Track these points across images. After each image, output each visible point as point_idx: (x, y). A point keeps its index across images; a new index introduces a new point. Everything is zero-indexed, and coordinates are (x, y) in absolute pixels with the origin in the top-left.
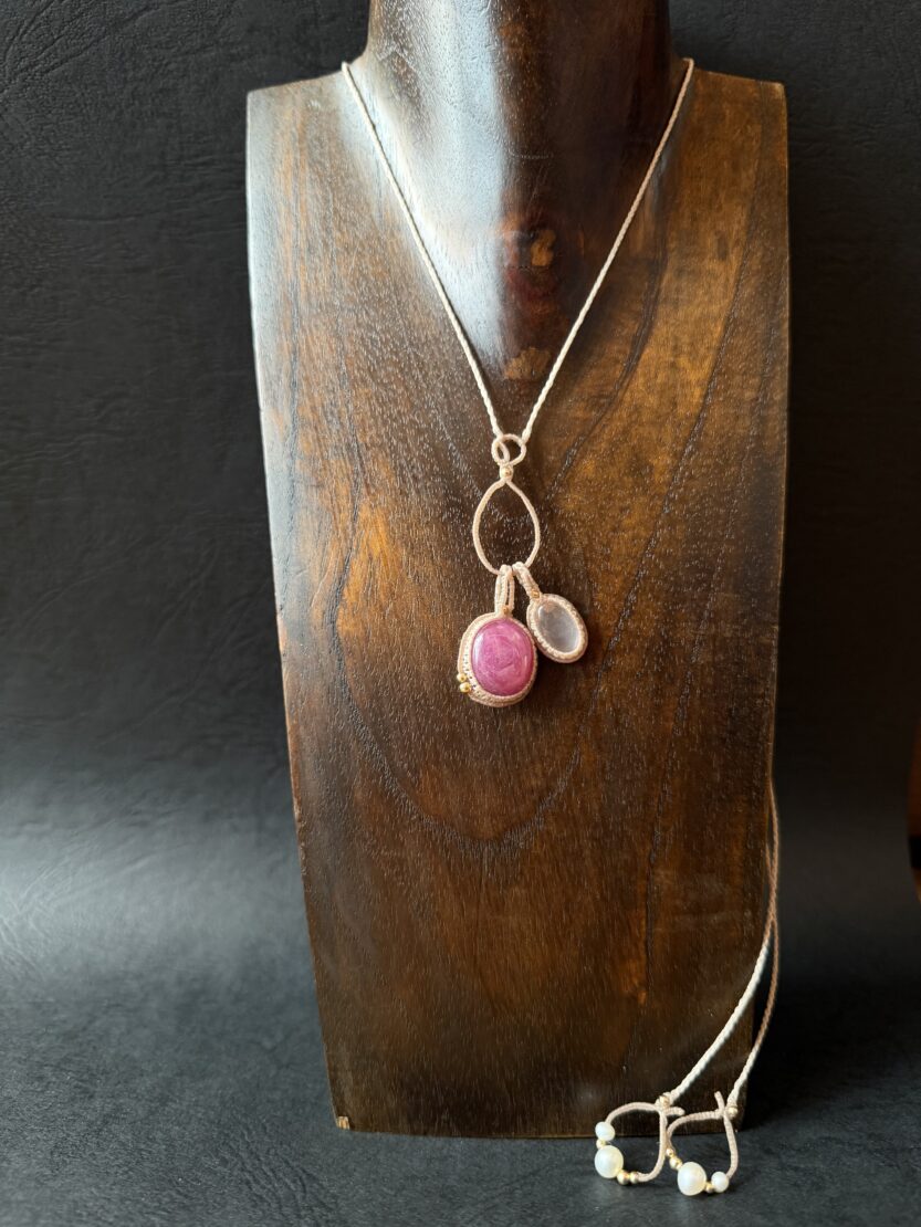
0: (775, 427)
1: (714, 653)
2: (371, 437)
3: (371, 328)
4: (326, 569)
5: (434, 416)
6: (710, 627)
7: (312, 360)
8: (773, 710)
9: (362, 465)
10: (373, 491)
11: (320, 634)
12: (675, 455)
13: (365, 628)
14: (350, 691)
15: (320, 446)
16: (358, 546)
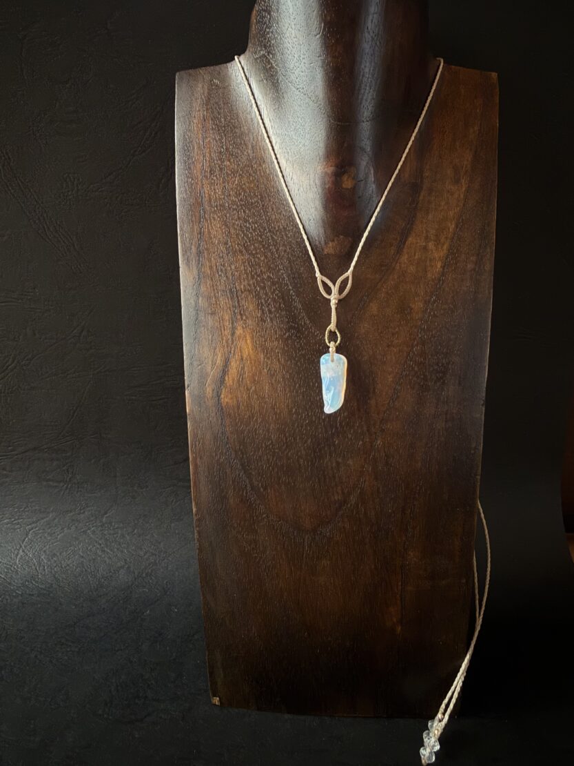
0: (486, 285)
1: (446, 422)
2: (244, 286)
3: (246, 221)
4: (215, 363)
5: (282, 274)
6: (444, 407)
7: (211, 238)
8: (481, 457)
9: (238, 302)
10: (244, 318)
11: (210, 403)
12: (425, 301)
13: (238, 401)
14: (228, 438)
15: (214, 290)
16: (234, 351)
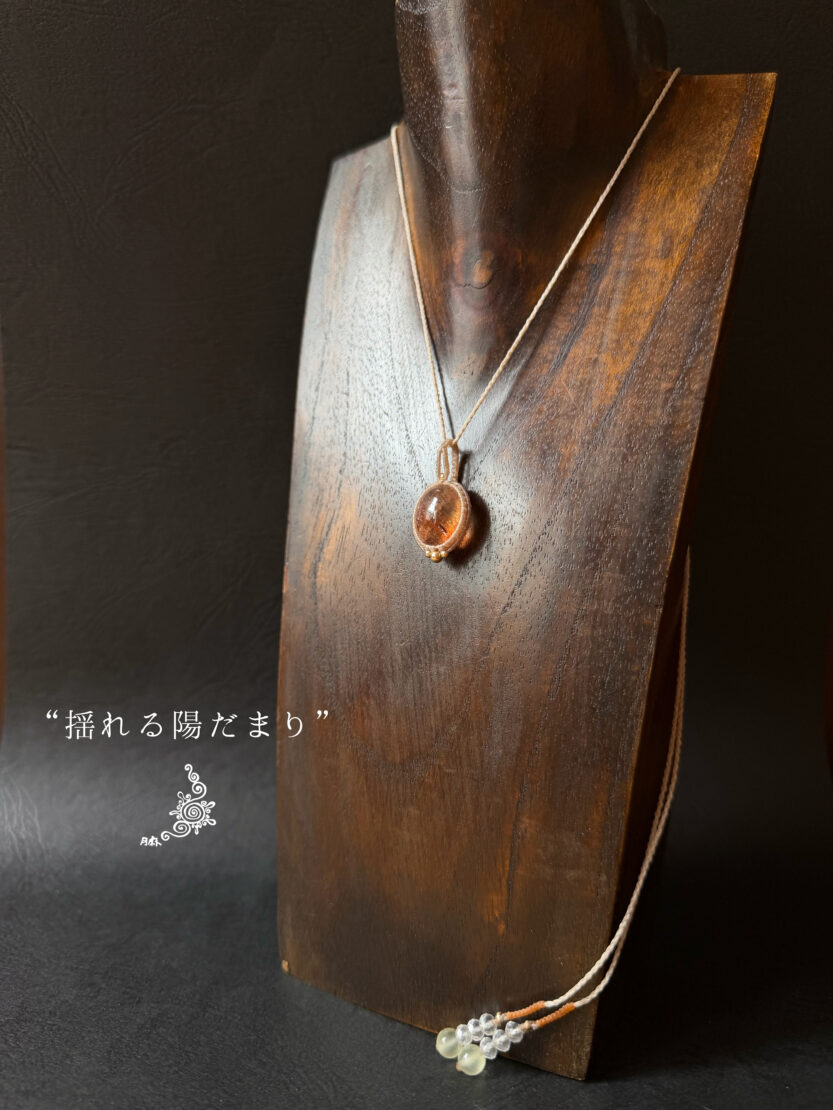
0: (688, 416)
1: (594, 627)
6: (592, 604)
8: (647, 688)
